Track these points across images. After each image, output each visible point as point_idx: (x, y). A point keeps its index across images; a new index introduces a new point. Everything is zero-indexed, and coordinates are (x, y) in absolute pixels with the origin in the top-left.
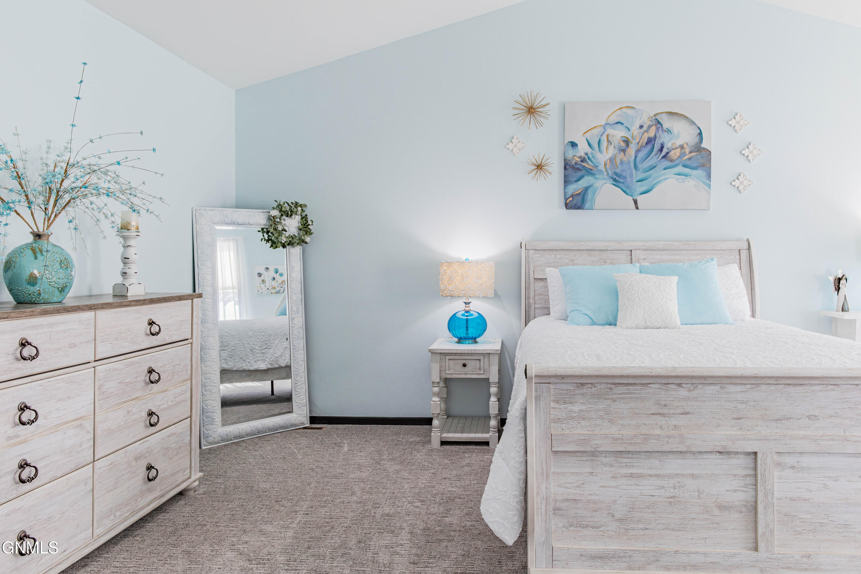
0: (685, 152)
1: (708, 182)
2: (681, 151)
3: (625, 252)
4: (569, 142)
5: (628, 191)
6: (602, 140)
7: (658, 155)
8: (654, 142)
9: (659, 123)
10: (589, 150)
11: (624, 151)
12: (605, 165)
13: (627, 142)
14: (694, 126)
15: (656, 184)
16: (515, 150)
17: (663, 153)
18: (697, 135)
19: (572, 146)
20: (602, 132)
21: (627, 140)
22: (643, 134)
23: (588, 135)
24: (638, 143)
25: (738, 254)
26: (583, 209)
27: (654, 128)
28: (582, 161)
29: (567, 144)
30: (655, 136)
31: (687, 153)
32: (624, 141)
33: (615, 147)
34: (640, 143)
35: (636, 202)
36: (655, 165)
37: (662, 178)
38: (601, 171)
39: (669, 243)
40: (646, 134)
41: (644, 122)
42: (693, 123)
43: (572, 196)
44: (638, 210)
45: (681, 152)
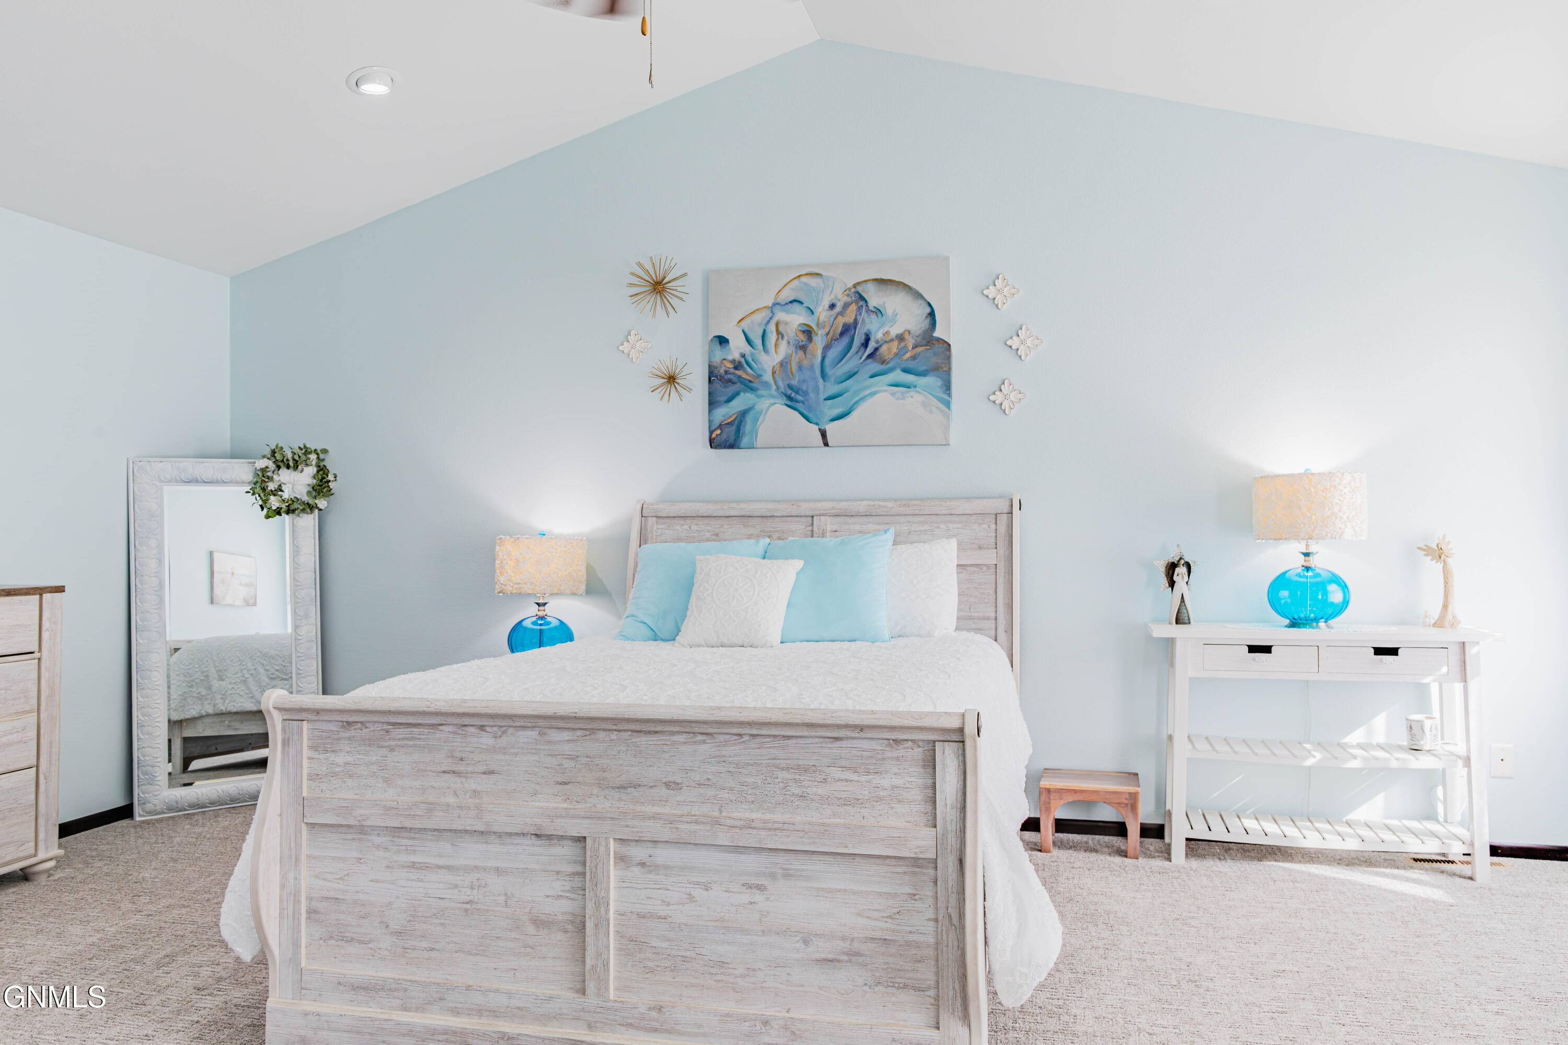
0: (905, 346)
1: (946, 397)
2: (899, 344)
3: (803, 519)
4: (715, 337)
5: (810, 416)
6: (768, 331)
7: (860, 353)
8: (853, 331)
9: (862, 298)
10: (747, 349)
11: (803, 348)
12: (774, 373)
13: (808, 333)
14: (921, 302)
15: (856, 403)
16: (633, 354)
17: (869, 350)
18: (926, 317)
19: (721, 343)
20: (768, 319)
21: (809, 329)
22: (835, 319)
23: (744, 324)
24: (828, 334)
25: (994, 521)
26: (739, 448)
27: (853, 307)
28: (736, 368)
29: (712, 340)
30: (856, 322)
31: (910, 348)
32: (804, 332)
33: (789, 343)
34: (831, 334)
35: (824, 434)
36: (856, 370)
37: (867, 392)
38: (766, 384)
39: (876, 503)
40: (840, 317)
41: (836, 297)
42: (918, 296)
43: (720, 427)
44: (827, 448)
45: (900, 347)
